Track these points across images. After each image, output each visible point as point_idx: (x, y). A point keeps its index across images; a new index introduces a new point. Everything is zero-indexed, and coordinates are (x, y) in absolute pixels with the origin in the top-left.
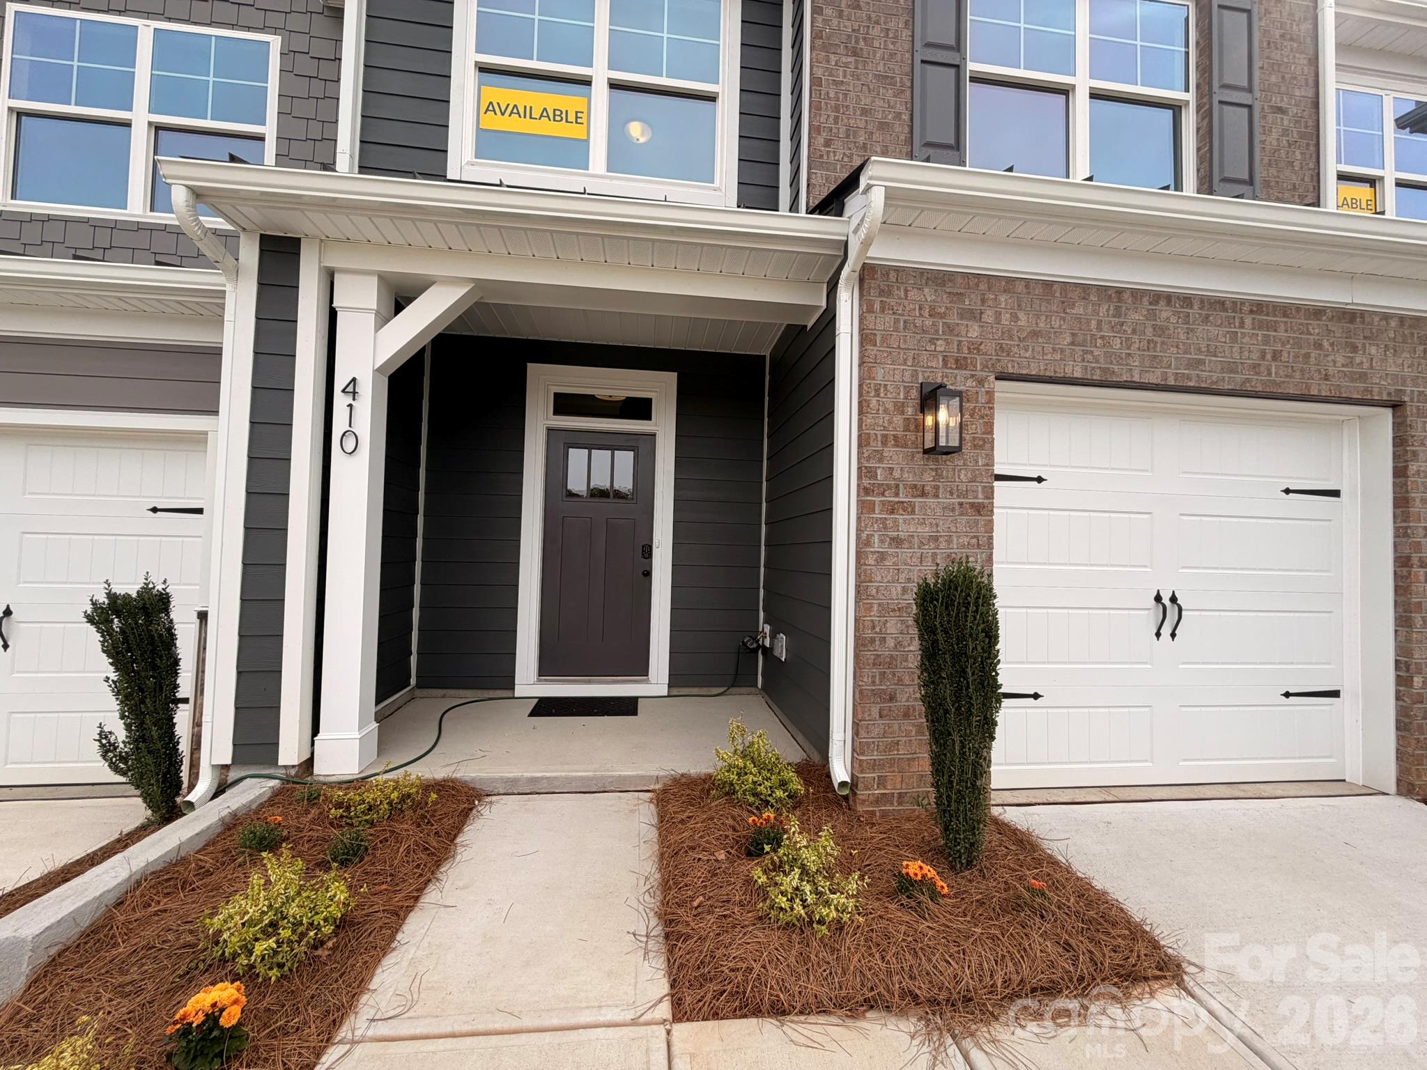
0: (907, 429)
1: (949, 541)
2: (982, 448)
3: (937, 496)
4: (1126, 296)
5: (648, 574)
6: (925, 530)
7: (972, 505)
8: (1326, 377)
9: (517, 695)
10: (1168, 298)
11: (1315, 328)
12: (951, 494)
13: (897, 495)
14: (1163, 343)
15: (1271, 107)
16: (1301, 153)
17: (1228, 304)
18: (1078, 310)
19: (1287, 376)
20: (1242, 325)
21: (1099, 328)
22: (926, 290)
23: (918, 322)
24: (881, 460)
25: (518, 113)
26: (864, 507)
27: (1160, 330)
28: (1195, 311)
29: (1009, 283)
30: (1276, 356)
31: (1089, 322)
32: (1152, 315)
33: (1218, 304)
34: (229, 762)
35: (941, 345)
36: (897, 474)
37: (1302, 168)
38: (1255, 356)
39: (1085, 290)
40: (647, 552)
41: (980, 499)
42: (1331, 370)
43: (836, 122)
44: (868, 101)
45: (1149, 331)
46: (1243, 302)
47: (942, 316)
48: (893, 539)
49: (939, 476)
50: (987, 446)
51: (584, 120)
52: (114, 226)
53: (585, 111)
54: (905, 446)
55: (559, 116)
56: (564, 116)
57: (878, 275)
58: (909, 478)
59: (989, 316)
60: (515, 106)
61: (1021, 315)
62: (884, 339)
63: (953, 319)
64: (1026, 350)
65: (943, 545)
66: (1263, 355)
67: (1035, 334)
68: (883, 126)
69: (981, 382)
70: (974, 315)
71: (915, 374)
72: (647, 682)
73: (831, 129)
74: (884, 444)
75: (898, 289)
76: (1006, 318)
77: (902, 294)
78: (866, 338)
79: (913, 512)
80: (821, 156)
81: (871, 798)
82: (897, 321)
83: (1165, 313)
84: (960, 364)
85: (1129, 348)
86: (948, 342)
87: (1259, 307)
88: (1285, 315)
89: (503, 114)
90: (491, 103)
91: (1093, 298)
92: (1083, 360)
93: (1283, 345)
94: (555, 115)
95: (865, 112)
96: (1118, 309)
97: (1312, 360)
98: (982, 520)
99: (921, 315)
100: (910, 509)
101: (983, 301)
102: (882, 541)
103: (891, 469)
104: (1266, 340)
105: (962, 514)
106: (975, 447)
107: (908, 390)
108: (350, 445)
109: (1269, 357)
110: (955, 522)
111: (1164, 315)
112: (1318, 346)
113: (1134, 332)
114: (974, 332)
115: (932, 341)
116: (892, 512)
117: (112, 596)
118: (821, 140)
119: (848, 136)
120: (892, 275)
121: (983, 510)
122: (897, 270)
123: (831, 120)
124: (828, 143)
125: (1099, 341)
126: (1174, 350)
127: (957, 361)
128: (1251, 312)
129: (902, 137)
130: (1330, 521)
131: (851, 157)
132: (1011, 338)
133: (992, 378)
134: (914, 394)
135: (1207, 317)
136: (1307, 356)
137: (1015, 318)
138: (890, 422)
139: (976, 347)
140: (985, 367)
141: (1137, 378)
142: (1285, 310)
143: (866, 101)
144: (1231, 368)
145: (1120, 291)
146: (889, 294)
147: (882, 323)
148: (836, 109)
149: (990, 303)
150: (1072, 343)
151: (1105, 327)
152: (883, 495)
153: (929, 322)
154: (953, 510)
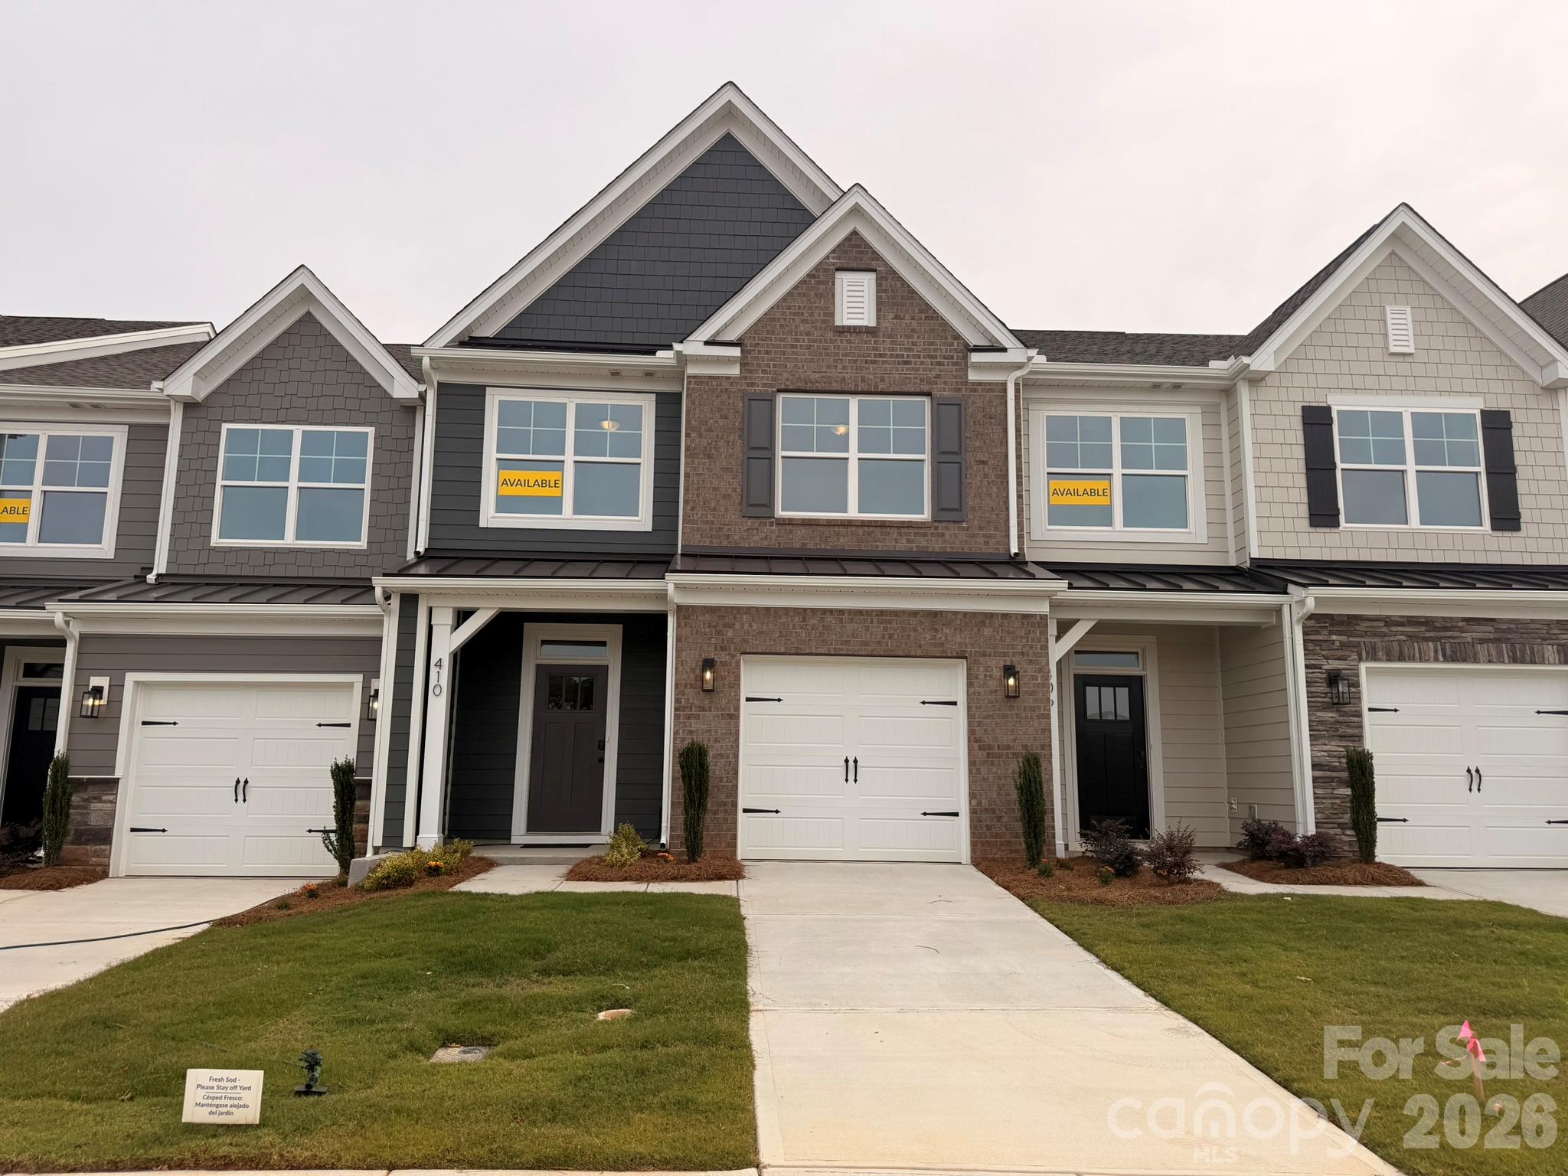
0: (696, 680)
1: (716, 732)
2: (733, 687)
3: (710, 711)
4: (808, 611)
5: (602, 761)
6: (704, 727)
7: (728, 714)
8: (920, 646)
9: (512, 843)
10: (831, 611)
11: (914, 621)
12: (718, 709)
13: (691, 711)
14: (828, 633)
15: (976, 461)
16: (997, 488)
17: (864, 612)
18: (783, 620)
19: (897, 646)
20: (872, 622)
21: (794, 628)
22: (707, 616)
23: (703, 630)
24: (683, 695)
25: (521, 484)
26: (677, 717)
27: (826, 627)
28: (845, 617)
29: (748, 610)
30: (890, 637)
31: (788, 625)
32: (822, 620)
33: (859, 612)
34: (381, 845)
35: (713, 641)
36: (691, 701)
37: (998, 497)
38: (879, 637)
39: (787, 610)
40: (602, 747)
41: (732, 712)
42: (922, 642)
43: (698, 496)
44: (717, 483)
45: (821, 628)
46: (872, 611)
47: (715, 627)
48: (689, 731)
49: (711, 701)
50: (736, 687)
51: (560, 485)
52: (277, 551)
53: (561, 479)
54: (695, 688)
55: (544, 484)
56: (548, 483)
57: (684, 610)
58: (697, 703)
59: (737, 626)
60: (519, 480)
61: (753, 624)
62: (686, 639)
63: (721, 628)
64: (757, 641)
65: (713, 733)
66: (883, 637)
67: (761, 633)
68: (726, 496)
69: (733, 657)
70: (731, 626)
71: (700, 655)
72: (600, 835)
73: (695, 501)
74: (685, 687)
75: (693, 616)
76: (746, 627)
77: (695, 618)
78: (678, 639)
79: (699, 719)
80: (689, 517)
81: (677, 853)
82: (692, 630)
83: (829, 619)
84: (723, 649)
85: (810, 637)
86: (717, 639)
87: (881, 613)
88: (896, 616)
89: (512, 485)
90: (505, 480)
91: (791, 614)
92: (785, 644)
93: (895, 630)
94: (542, 483)
95: (715, 489)
96: (804, 618)
97: (912, 638)
98: (733, 722)
99: (704, 627)
100: (697, 717)
101: (735, 618)
102: (684, 732)
103: (688, 699)
104: (885, 629)
105: (723, 719)
106: (730, 687)
107: (697, 662)
108: (437, 691)
109: (887, 637)
110: (720, 723)
111: (829, 620)
112: (915, 630)
113: (813, 629)
114: (730, 633)
115: (710, 639)
116: (689, 719)
117: (337, 765)
118: (689, 507)
119: (705, 504)
120: (691, 609)
121: (734, 716)
122: (692, 607)
123: (695, 495)
124: (693, 509)
125: (794, 634)
126: (834, 637)
127: (721, 648)
128: (877, 615)
129: (737, 502)
130: (952, 718)
131: (706, 516)
132: (749, 635)
133: (739, 655)
134: (700, 664)
135: (852, 619)
136: (909, 636)
137: (751, 626)
138: (688, 677)
139: (730, 640)
140: (735, 649)
141: (814, 651)
142: (896, 613)
143: (715, 483)
144: (866, 644)
145: (805, 610)
146: (689, 618)
147: (687, 631)
148: (698, 489)
149: (738, 619)
150: (780, 636)
151: (798, 627)
152: (684, 711)
153: (707, 630)
154: (719, 717)
